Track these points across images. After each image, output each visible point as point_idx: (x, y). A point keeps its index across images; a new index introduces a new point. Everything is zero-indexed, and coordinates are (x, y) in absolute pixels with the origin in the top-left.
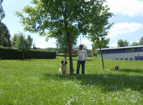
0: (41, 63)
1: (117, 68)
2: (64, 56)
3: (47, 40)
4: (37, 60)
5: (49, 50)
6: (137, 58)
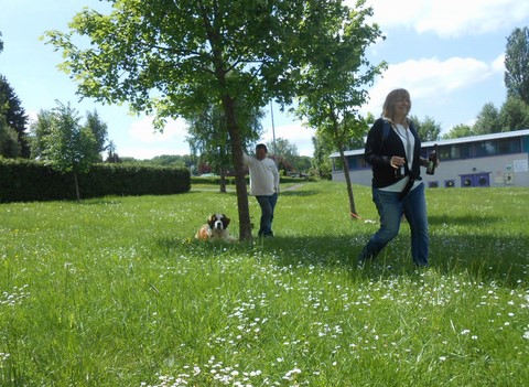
0: (140, 209)
2: (216, 182)
3: (159, 126)
4: (124, 199)
5: (163, 164)
6: (469, 181)
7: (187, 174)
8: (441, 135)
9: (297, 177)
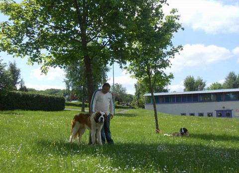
0: (34, 119)
1: (184, 132)
2: (80, 106)
3: (44, 71)
4: (26, 112)
5: (51, 94)
6: (220, 114)
7: (63, 100)
8: (206, 87)
9: (125, 106)
